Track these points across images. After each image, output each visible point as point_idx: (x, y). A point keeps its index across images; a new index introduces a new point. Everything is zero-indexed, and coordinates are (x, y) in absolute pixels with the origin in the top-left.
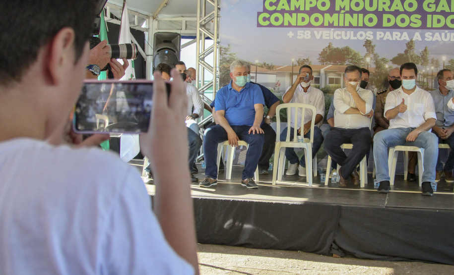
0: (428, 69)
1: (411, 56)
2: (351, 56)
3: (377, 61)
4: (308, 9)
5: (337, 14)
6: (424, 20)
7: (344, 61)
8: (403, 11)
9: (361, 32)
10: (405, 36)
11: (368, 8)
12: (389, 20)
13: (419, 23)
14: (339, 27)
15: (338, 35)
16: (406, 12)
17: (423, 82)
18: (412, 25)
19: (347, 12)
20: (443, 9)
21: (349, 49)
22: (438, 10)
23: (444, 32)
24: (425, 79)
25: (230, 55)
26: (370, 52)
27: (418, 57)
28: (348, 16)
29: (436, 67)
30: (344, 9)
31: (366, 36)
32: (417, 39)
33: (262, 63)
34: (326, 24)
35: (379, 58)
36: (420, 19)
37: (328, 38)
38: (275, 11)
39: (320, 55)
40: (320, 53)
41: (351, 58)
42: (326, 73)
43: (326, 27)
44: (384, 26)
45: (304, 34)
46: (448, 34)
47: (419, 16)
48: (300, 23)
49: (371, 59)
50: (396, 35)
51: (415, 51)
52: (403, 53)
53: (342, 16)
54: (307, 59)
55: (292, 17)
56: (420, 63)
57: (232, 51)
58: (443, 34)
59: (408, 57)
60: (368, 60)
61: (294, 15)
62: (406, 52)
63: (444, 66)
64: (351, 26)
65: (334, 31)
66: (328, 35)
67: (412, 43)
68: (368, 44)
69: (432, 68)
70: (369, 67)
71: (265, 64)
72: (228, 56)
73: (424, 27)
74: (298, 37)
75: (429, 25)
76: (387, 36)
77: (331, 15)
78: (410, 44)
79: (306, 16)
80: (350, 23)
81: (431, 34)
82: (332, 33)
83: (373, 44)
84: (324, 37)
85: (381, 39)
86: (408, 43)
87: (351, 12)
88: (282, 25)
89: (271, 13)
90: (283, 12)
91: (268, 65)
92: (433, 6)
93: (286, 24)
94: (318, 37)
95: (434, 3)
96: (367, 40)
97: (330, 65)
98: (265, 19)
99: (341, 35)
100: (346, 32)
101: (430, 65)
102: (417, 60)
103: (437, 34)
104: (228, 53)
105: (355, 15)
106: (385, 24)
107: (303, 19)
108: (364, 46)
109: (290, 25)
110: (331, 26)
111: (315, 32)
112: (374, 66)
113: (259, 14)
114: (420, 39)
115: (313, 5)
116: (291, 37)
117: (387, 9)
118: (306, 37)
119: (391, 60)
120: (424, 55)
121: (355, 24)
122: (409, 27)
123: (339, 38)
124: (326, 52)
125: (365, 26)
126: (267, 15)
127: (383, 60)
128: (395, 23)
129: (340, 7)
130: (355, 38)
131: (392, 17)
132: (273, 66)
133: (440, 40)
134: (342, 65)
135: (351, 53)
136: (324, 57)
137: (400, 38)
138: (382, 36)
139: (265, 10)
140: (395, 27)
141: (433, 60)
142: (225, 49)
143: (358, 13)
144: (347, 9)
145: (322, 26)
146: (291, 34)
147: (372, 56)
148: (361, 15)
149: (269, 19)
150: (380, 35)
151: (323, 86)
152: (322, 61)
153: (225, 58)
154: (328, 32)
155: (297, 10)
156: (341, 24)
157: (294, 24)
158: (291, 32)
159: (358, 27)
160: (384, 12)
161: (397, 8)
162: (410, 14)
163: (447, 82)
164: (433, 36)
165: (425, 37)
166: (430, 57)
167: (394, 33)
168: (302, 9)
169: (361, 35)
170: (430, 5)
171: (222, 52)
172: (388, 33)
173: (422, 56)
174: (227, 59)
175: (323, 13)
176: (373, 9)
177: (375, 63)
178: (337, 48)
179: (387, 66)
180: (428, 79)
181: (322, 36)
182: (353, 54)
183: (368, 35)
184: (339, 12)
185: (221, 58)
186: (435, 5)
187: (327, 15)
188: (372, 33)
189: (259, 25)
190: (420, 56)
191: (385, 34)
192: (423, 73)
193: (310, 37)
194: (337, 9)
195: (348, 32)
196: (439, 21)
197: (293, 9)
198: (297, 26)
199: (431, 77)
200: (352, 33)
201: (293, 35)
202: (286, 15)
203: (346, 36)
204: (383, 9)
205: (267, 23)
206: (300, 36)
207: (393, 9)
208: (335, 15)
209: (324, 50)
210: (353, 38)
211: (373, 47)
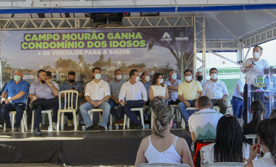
0: (111, 68)
1: (103, 62)
2: (72, 64)
3: (85, 66)
4: (48, 40)
5: (64, 42)
6: (108, 44)
7: (68, 66)
8: (97, 39)
9: (76, 51)
10: (99, 52)
11: (79, 39)
12: (90, 44)
13: (106, 45)
14: (65, 49)
15: (64, 53)
16: (99, 40)
17: (109, 75)
18: (102, 46)
19: (68, 41)
20: (118, 38)
21: (70, 60)
22: (115, 38)
23: (118, 49)
24: (110, 74)
25: (7, 65)
26: (81, 61)
27: (106, 62)
28: (69, 43)
29: (116, 67)
30: (67, 39)
31: (79, 53)
32: (105, 53)
33: (25, 69)
34: (58, 47)
35: (87, 64)
36: (106, 43)
37: (59, 55)
38: (31, 41)
39: (56, 63)
40: (56, 62)
41: (72, 65)
42: (59, 72)
43: (58, 49)
44: (88, 47)
45: (46, 53)
46: (121, 51)
47: (106, 42)
48: (44, 47)
49: (82, 65)
50: (95, 52)
51: (104, 60)
52: (98, 61)
53: (66, 43)
54: (49, 66)
55: (39, 44)
56: (107, 66)
57: (8, 63)
58: (118, 51)
59: (101, 63)
60: (81, 65)
61: (41, 43)
62: (100, 60)
63: (119, 67)
64: (71, 48)
65: (62, 51)
66: (59, 53)
67: (103, 56)
68: (80, 57)
69: (114, 68)
70: (81, 68)
71: (26, 69)
72: (6, 66)
73: (108, 47)
74: (44, 55)
75: (111, 46)
76: (90, 52)
77: (60, 43)
78: (102, 56)
79: (47, 43)
80: (70, 46)
81: (112, 51)
82: (61, 52)
83: (83, 57)
84: (57, 54)
85: (87, 54)
86: (101, 56)
87: (71, 41)
88: (35, 49)
89: (28, 42)
90: (35, 42)
91: (28, 70)
92: (113, 37)
93: (37, 48)
94: (54, 54)
95: (113, 35)
96: (80, 55)
97: (61, 69)
98: (25, 46)
99: (66, 53)
100: (69, 51)
101: (112, 66)
102: (106, 64)
103: (115, 51)
104: (6, 64)
105: (73, 42)
106: (89, 46)
107: (46, 45)
108: (78, 58)
109: (39, 49)
110: (61, 48)
111: (53, 52)
112: (84, 68)
113: (22, 43)
114: (107, 53)
115: (50, 38)
116: (39, 55)
117: (89, 39)
118: (48, 55)
119: (92, 65)
120: (109, 61)
121: (73, 47)
122: (101, 48)
123: (65, 54)
124: (59, 62)
125: (78, 48)
126: (26, 44)
127: (89, 65)
128: (94, 46)
129: (65, 38)
130: (74, 54)
131: (92, 43)
132: (31, 70)
133: (117, 53)
134: (68, 68)
135: (72, 62)
136: (58, 65)
137: (97, 53)
138: (87, 53)
139: (25, 41)
140: (94, 47)
141: (113, 64)
142: (4, 62)
143: (74, 41)
144: (69, 39)
145: (56, 48)
146: (39, 53)
147: (83, 63)
148: (76, 42)
149: (27, 46)
150: (86, 52)
151: (58, 79)
152: (57, 67)
153: (4, 67)
154: (59, 51)
155: (42, 41)
156: (66, 47)
157: (41, 47)
158: (39, 52)
159: (75, 48)
160: (88, 40)
161: (94, 38)
162: (101, 41)
163: (117, 76)
164: (113, 51)
165: (109, 52)
166: (112, 62)
167: (94, 51)
168: (45, 40)
169: (77, 53)
170: (111, 36)
171: (3, 64)
172: (90, 51)
173: (108, 62)
174: (6, 68)
175: (56, 42)
176: (82, 39)
177: (84, 67)
178: (65, 60)
179: (90, 68)
180: (111, 74)
181: (56, 54)
182: (73, 62)
183: (80, 52)
184: (64, 41)
185: (2, 67)
186: (113, 36)
187: (58, 43)
188: (82, 51)
189: (22, 49)
190: (107, 62)
191: (89, 52)
192: (109, 71)
193: (50, 54)
194: (63, 39)
195: (70, 51)
196: (116, 44)
197: (40, 40)
198: (42, 49)
199: (113, 72)
200: (72, 51)
201: (41, 53)
202: (37, 43)
203: (69, 53)
204: (87, 38)
205: (26, 48)
206: (45, 54)
207: (92, 39)
208: (63, 43)
209: (57, 61)
210: (72, 54)
211: (83, 58)
